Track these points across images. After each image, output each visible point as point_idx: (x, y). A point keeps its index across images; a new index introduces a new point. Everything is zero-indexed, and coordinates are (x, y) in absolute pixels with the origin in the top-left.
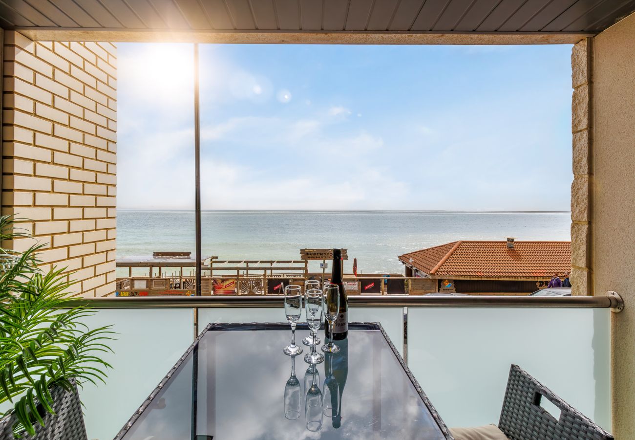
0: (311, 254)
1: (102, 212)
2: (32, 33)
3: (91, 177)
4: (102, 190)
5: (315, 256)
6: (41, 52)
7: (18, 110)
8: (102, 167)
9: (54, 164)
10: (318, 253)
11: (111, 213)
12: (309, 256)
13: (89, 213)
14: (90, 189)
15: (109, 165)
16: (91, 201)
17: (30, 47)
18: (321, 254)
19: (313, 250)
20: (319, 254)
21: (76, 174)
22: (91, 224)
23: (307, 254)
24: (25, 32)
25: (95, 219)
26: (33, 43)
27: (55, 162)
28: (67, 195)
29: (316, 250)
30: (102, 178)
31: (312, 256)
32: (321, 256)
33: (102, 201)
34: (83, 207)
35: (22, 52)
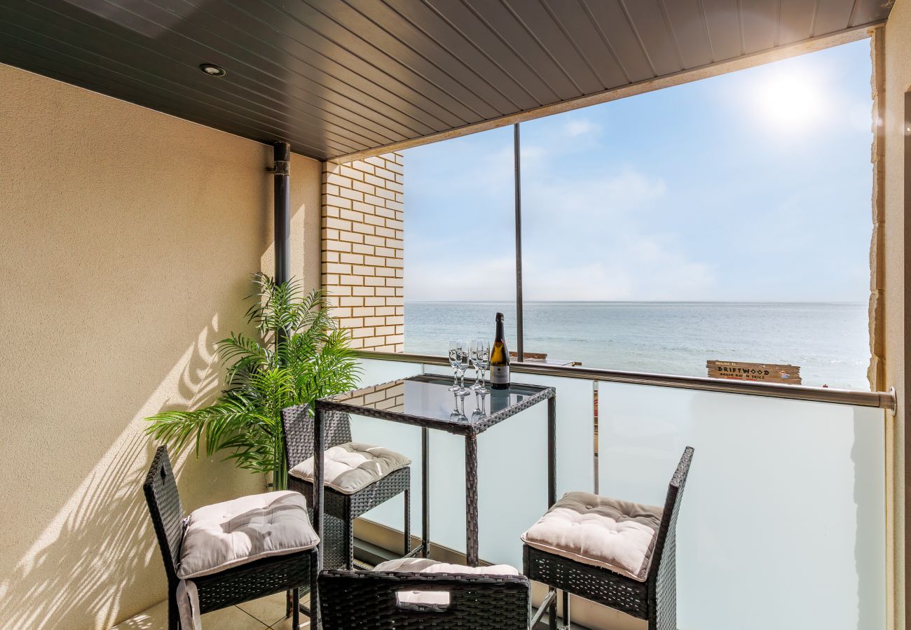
0: (726, 369)
1: (391, 292)
2: (337, 160)
3: (381, 262)
4: (391, 272)
5: (734, 374)
6: (345, 171)
7: (329, 217)
8: (391, 253)
9: (353, 253)
10: (739, 369)
11: (399, 292)
12: (723, 372)
13: (380, 291)
14: (380, 271)
15: (397, 251)
16: (381, 281)
17: (336, 170)
18: (745, 371)
19: (731, 363)
20: (742, 371)
21: (369, 260)
22: (381, 301)
23: (720, 369)
24: (332, 161)
25: (385, 297)
26: (338, 167)
27: (354, 251)
28: (362, 277)
29: (736, 363)
30: (390, 262)
31: (729, 373)
32: (745, 375)
33: (390, 282)
34: (375, 287)
35: (332, 175)
